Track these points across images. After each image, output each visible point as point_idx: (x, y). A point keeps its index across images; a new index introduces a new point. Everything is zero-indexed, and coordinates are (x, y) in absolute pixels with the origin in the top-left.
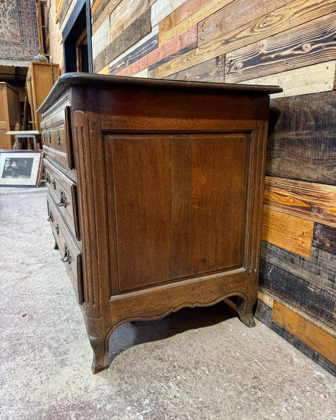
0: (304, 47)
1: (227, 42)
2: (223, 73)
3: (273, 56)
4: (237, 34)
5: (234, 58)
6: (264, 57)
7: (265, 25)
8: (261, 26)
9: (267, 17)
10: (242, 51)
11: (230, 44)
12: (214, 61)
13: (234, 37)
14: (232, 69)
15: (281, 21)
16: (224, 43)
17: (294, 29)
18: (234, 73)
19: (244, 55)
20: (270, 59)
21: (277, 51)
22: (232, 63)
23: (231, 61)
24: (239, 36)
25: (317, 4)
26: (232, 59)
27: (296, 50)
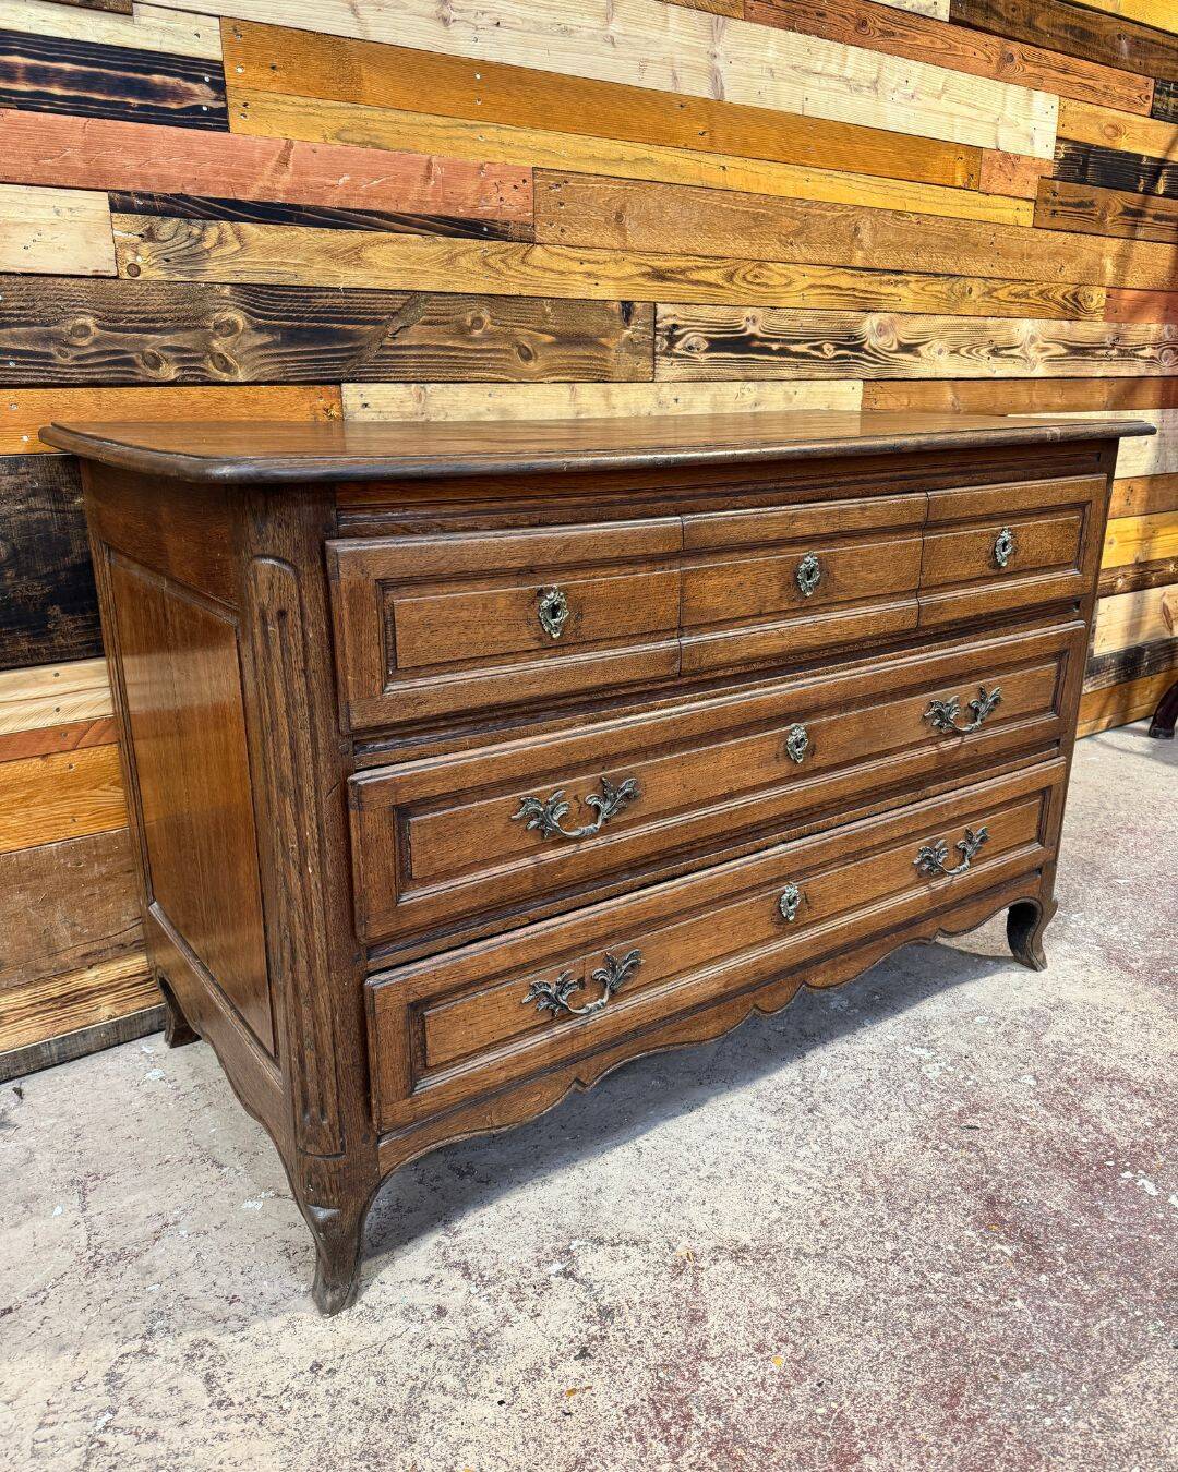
0: (825, 347)
1: (659, 275)
2: (649, 349)
3: (775, 346)
4: (691, 269)
5: (683, 323)
6: (756, 344)
7: (758, 281)
8: (749, 278)
9: (760, 266)
10: (706, 312)
11: (671, 284)
12: (616, 306)
13: (682, 272)
14: (679, 345)
15: (788, 289)
16: (648, 274)
17: (809, 312)
18: (683, 356)
19: (711, 323)
20: (769, 351)
21: (783, 341)
22: (677, 333)
23: (675, 326)
24: (695, 276)
25: (840, 289)
26: (678, 322)
27: (814, 348)
